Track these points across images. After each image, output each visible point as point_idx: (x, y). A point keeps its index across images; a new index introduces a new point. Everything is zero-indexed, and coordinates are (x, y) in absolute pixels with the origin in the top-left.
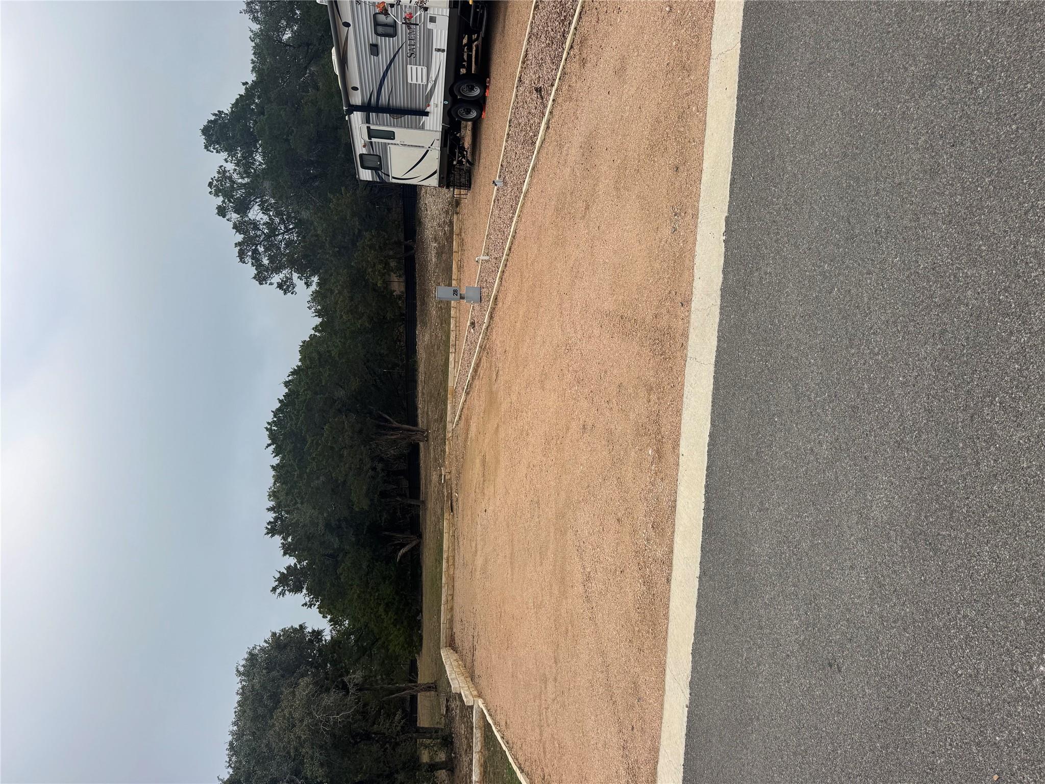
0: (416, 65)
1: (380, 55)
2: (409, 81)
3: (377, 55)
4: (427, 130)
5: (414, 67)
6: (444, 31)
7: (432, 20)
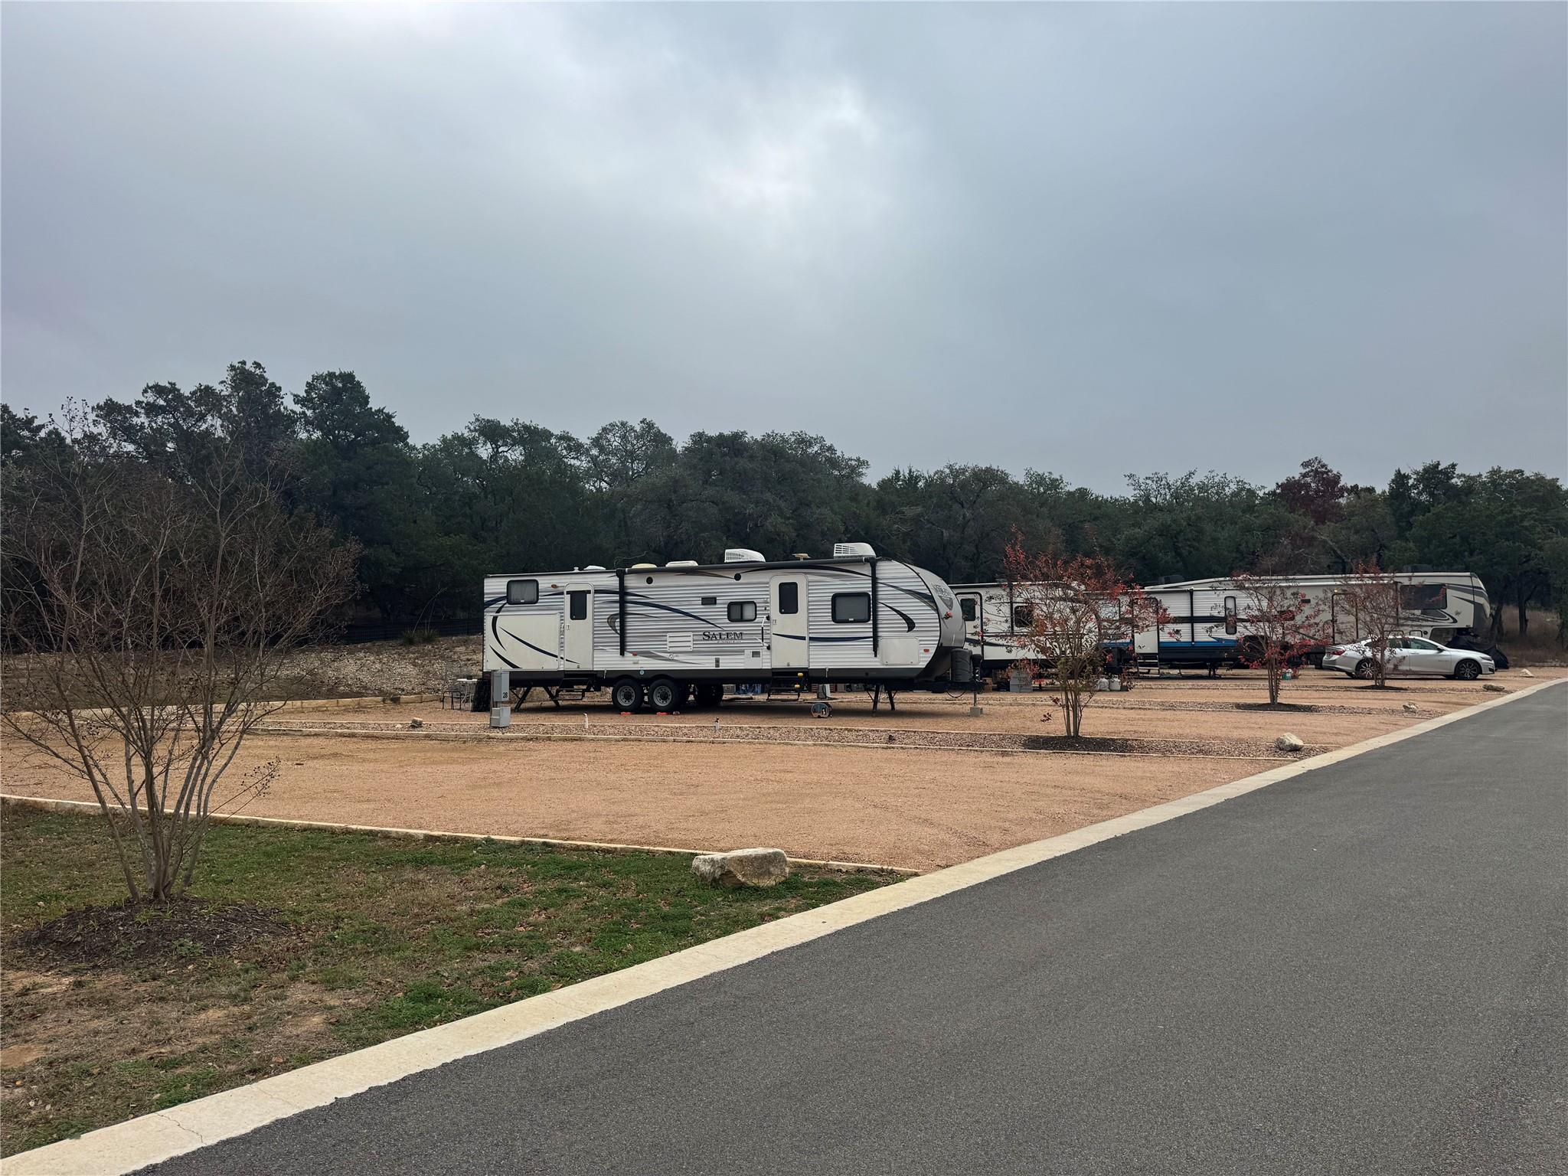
0: (694, 640)
1: (702, 607)
2: (668, 635)
3: (702, 604)
4: (593, 654)
5: (691, 639)
6: (742, 665)
7: (756, 654)
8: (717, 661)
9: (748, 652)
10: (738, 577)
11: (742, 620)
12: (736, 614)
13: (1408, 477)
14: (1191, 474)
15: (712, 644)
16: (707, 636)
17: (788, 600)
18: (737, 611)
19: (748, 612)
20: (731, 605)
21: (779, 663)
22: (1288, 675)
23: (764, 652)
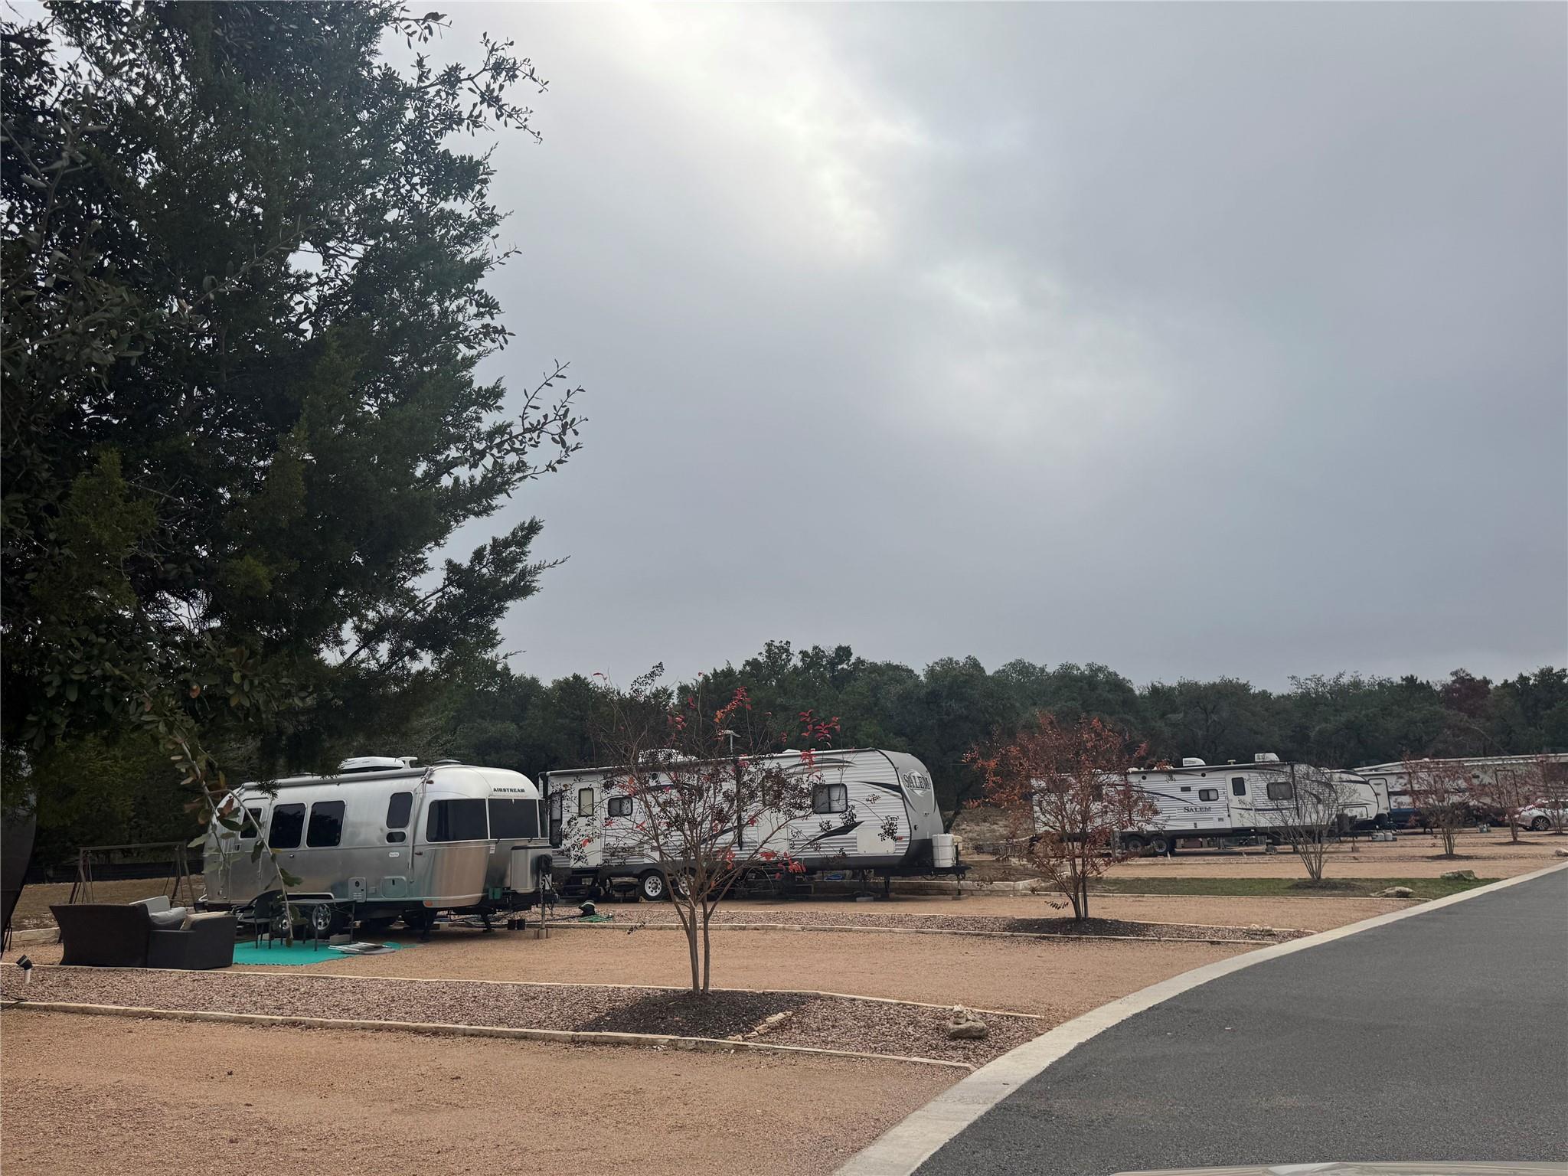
8: (1195, 824)
9: (1216, 819)
10: (1203, 775)
11: (1209, 800)
12: (1205, 796)
13: (1529, 679)
14: (1341, 675)
15: (1191, 815)
16: (1187, 810)
17: (1239, 787)
18: (1205, 795)
19: (1212, 795)
20: (1200, 791)
21: (1237, 824)
22: (1485, 830)
23: (1227, 819)
